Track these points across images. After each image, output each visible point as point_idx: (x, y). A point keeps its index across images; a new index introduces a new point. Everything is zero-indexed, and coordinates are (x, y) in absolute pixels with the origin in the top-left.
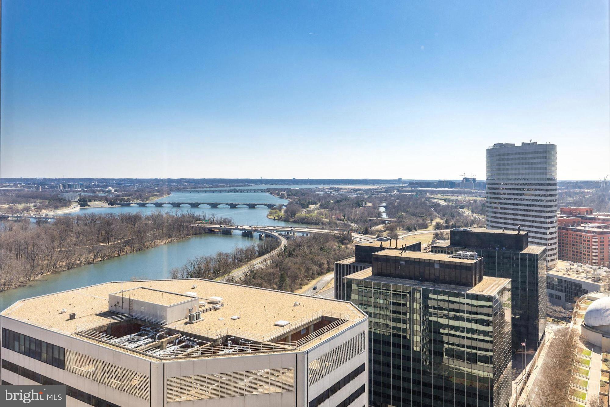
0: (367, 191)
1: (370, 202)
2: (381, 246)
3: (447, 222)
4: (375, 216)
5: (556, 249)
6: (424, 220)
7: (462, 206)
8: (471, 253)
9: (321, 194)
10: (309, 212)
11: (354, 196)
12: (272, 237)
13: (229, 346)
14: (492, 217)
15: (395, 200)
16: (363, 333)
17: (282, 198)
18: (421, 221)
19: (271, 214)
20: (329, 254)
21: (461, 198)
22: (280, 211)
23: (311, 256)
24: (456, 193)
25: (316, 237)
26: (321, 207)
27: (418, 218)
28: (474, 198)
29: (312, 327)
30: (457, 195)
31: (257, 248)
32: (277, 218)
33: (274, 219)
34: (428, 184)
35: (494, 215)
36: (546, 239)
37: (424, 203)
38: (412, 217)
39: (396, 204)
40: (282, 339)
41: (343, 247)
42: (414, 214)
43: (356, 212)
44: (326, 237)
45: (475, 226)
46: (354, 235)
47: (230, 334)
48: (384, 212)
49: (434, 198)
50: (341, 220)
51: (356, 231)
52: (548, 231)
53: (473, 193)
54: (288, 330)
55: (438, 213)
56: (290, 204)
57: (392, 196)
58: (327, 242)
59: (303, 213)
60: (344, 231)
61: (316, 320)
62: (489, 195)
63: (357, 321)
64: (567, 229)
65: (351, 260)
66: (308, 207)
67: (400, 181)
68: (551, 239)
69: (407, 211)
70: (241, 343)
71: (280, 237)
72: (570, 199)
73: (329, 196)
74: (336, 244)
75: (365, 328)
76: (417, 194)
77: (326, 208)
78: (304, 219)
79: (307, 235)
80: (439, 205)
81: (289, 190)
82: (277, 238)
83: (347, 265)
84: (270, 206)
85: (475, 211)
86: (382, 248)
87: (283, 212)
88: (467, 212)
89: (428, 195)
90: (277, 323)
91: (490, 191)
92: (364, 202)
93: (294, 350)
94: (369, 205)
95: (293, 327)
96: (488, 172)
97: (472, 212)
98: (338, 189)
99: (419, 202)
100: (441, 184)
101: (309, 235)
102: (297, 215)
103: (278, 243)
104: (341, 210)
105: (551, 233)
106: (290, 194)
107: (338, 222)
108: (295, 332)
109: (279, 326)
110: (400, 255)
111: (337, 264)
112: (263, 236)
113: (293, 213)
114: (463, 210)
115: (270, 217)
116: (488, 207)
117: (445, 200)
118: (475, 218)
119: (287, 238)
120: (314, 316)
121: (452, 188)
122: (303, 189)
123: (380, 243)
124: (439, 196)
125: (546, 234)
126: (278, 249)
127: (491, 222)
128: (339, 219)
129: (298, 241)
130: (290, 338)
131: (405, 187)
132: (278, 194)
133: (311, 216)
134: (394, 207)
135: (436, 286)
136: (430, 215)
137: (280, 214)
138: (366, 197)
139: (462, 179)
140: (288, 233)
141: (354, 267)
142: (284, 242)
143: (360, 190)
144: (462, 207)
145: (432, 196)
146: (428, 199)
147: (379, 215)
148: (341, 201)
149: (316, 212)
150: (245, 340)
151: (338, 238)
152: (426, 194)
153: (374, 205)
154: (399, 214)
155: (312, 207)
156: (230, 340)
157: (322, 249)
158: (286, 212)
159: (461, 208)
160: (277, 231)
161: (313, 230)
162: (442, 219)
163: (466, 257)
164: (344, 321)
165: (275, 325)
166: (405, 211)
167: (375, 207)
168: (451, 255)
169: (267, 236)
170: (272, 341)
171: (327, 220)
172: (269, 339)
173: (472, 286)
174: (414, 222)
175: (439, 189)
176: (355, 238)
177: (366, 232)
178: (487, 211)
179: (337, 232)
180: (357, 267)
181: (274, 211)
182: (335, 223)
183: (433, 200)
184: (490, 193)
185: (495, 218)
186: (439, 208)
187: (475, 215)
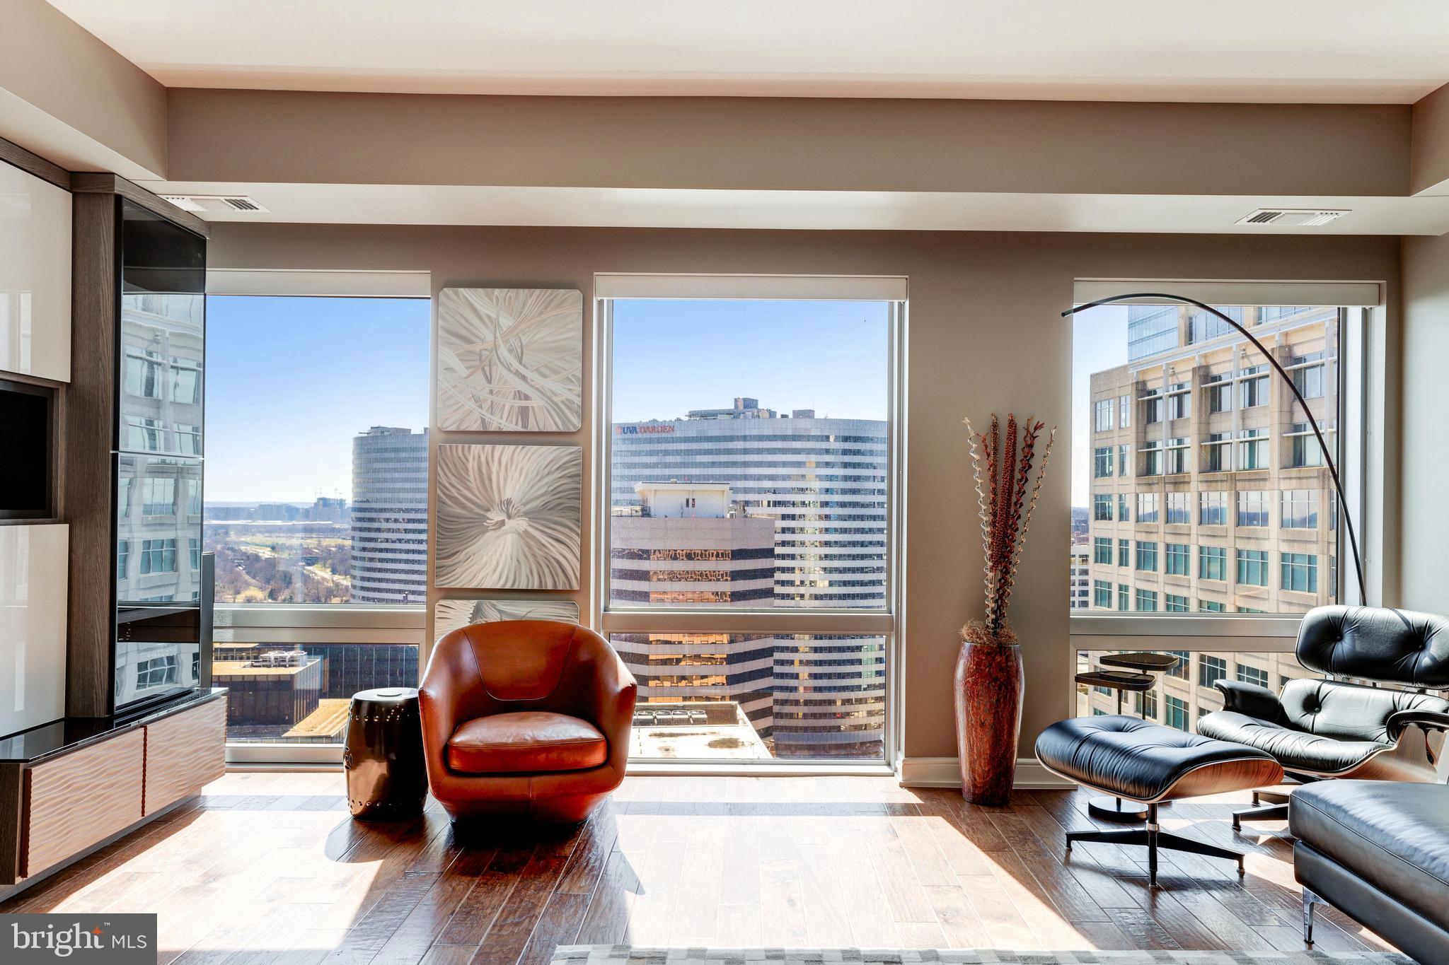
3: (272, 594)
7: (311, 558)
14: (363, 579)
21: (311, 542)
24: (299, 530)
28: (340, 541)
30: (302, 534)
34: (234, 511)
35: (367, 574)
37: (221, 555)
45: (336, 600)
49: (246, 543)
53: (339, 530)
55: (254, 578)
62: (358, 534)
80: (256, 558)
85: (340, 568)
88: (320, 572)
89: (233, 536)
91: (359, 525)
96: (356, 484)
97: (334, 572)
114: (313, 567)
116: (355, 558)
117: (273, 548)
118: (337, 585)
121: (289, 519)
124: (259, 538)
127: (363, 588)
139: (315, 501)
144: (312, 561)
145: (243, 539)
146: (231, 545)
152: (227, 533)
159: (309, 565)
162: (261, 589)
163: (280, 662)
168: (248, 663)
173: (290, 722)
175: (261, 523)
178: (354, 567)
183: (243, 548)
184: (361, 529)
185: (369, 579)
186: (258, 565)
187: (336, 577)
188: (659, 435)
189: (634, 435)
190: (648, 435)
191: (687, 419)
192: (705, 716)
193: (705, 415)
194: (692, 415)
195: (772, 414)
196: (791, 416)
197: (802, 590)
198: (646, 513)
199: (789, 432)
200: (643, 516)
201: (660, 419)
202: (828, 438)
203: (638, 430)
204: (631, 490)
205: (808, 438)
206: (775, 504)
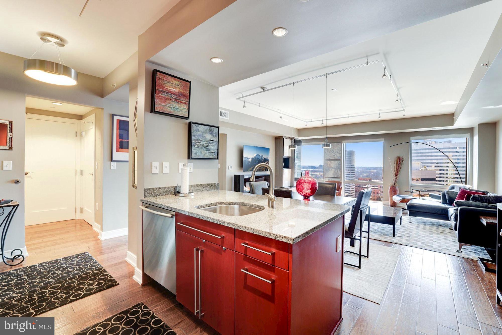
5: (354, 195)
7: (318, 177)
30: (316, 172)
36: (350, 191)
52: (351, 188)
64: (360, 187)
68: (352, 191)
72: (365, 174)
105: (352, 188)
121: (314, 169)
125: (350, 189)
139: (319, 165)
205: (449, 148)
206: (435, 167)
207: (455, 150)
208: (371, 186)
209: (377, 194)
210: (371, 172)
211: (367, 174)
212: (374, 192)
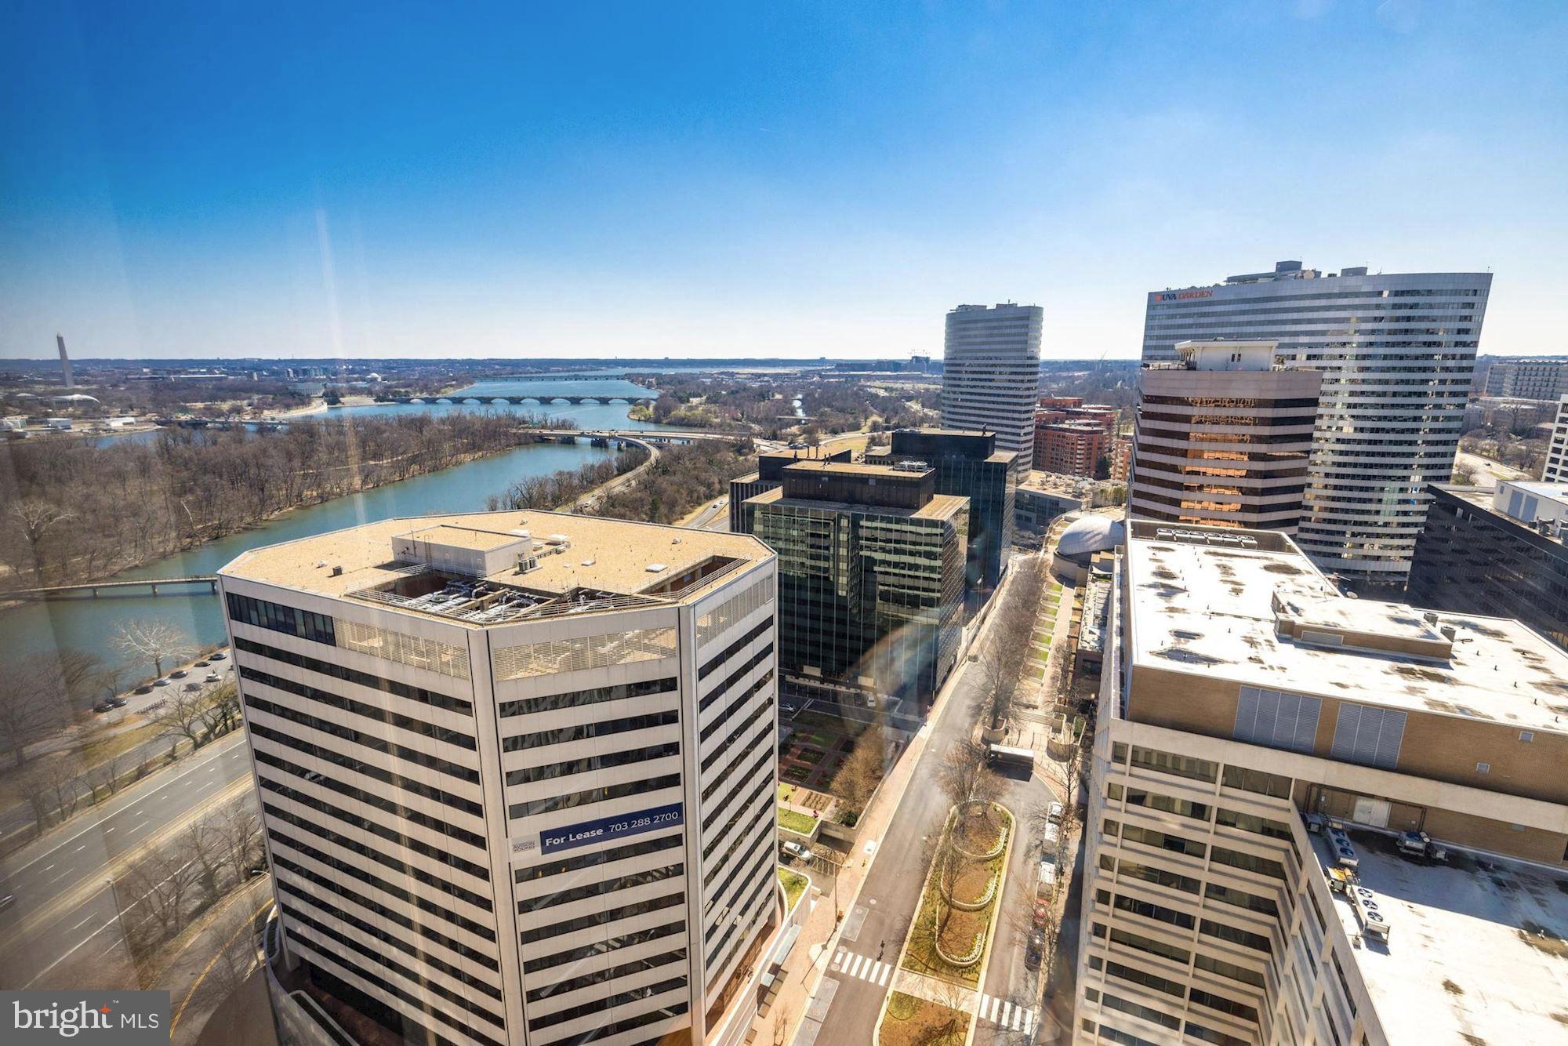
0: (776, 376)
1: (780, 393)
2: (795, 456)
3: (887, 421)
4: (787, 414)
5: (1030, 455)
6: (855, 418)
7: (909, 397)
8: (919, 463)
9: (708, 381)
10: (691, 408)
11: (756, 385)
12: (636, 446)
13: (582, 602)
14: (949, 412)
15: (815, 390)
16: (771, 577)
17: (649, 388)
18: (851, 420)
19: (633, 412)
20: (721, 469)
21: (908, 386)
22: (647, 408)
23: (696, 473)
24: (901, 379)
25: (702, 446)
26: (709, 400)
27: (848, 416)
28: (926, 386)
29: (700, 571)
30: (903, 381)
31: (615, 464)
32: (643, 418)
33: (639, 420)
34: (863, 365)
35: (952, 410)
36: (1018, 442)
37: (856, 394)
38: (840, 415)
39: (817, 396)
40: (659, 589)
41: (741, 458)
42: (842, 410)
43: (759, 407)
44: (716, 445)
45: (926, 425)
46: (756, 441)
47: (581, 586)
48: (799, 408)
49: (870, 387)
50: (737, 420)
51: (760, 435)
52: (1023, 431)
53: (926, 378)
54: (666, 577)
55: (876, 409)
56: (662, 396)
57: (811, 384)
58: (718, 452)
59: (682, 411)
60: (743, 436)
61: (705, 561)
62: (947, 382)
63: (762, 560)
64: (1047, 428)
65: (753, 477)
66: (688, 402)
67: (822, 361)
68: (1025, 442)
69: (833, 406)
70: (599, 598)
71: (649, 446)
72: (1054, 386)
73: (720, 384)
74: (732, 454)
75: (773, 569)
76: (846, 382)
77: (715, 402)
78: (683, 419)
79: (688, 442)
80: (877, 396)
81: (659, 377)
82: (645, 448)
83: (747, 484)
84: (632, 401)
85: (927, 404)
86: (796, 460)
87: (651, 409)
88: (915, 406)
89: (862, 382)
90: (648, 568)
91: (948, 375)
92: (770, 393)
93: (675, 603)
94: (778, 396)
95: (673, 573)
96: (947, 347)
97: (923, 406)
98: (732, 375)
99: (849, 392)
100: (881, 365)
101: (691, 441)
102: (673, 413)
103: (647, 456)
104: (738, 406)
105: (1025, 434)
106: (661, 381)
107: (733, 423)
108: (675, 579)
109: (652, 571)
110: (821, 469)
111: (732, 483)
112: (624, 444)
113: (667, 412)
114: (909, 403)
115: (632, 417)
116: (944, 398)
117: (886, 389)
118: (926, 415)
119: (660, 447)
120: (701, 556)
121: (896, 371)
122: (681, 375)
123: (793, 451)
124: (878, 383)
125: (1019, 435)
126: (647, 464)
127: (948, 419)
128: (734, 419)
129: (675, 451)
130: (669, 587)
131: (830, 370)
132: (643, 383)
133: (694, 414)
134: (815, 400)
135: (871, 509)
136: (865, 411)
137: (647, 412)
138: (774, 385)
139: (910, 358)
140: (661, 440)
141: (757, 486)
142: (655, 453)
143: (765, 375)
144: (909, 399)
145: (869, 384)
146: (861, 389)
147: (793, 411)
148: (737, 392)
149: (700, 409)
150: (604, 593)
151: (733, 445)
152: (859, 380)
153: (785, 397)
154: (822, 410)
155: (695, 401)
156: (582, 594)
157: (710, 462)
158: (656, 409)
159: (908, 401)
160: (644, 437)
161: (697, 435)
162: (880, 416)
163: (911, 469)
164: (744, 562)
165: (647, 571)
166: (829, 406)
167: (787, 401)
168: (891, 467)
169: (629, 445)
170: (643, 592)
171: (718, 420)
172: (639, 590)
173: (917, 509)
174: (842, 421)
175: (879, 373)
176: (759, 446)
177: (774, 437)
178: (943, 405)
179: (732, 438)
180: (762, 486)
181: (638, 408)
182: (730, 425)
183: (869, 390)
184: (949, 379)
185: (953, 413)
186: (878, 401)
187: (925, 410)
188: (1198, 300)
189: (1173, 302)
190: (1186, 300)
191: (1225, 284)
192: (1255, 542)
193: (1242, 280)
194: (1230, 279)
195: (1317, 274)
196: (1339, 275)
197: (1328, 435)
198: (1191, 367)
199: (1336, 291)
200: (1189, 369)
201: (1198, 286)
202: (1380, 293)
203: (1177, 296)
204: (1172, 347)
205: (1357, 295)
206: (1309, 357)
207: (1375, 301)
208: (1079, 424)
209: (1099, 448)
210: (1073, 378)
211: (1063, 384)
212: (1091, 444)
